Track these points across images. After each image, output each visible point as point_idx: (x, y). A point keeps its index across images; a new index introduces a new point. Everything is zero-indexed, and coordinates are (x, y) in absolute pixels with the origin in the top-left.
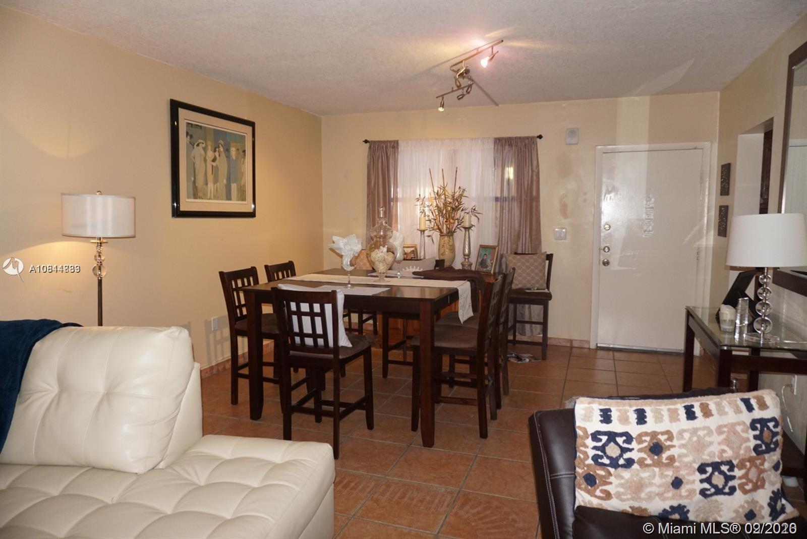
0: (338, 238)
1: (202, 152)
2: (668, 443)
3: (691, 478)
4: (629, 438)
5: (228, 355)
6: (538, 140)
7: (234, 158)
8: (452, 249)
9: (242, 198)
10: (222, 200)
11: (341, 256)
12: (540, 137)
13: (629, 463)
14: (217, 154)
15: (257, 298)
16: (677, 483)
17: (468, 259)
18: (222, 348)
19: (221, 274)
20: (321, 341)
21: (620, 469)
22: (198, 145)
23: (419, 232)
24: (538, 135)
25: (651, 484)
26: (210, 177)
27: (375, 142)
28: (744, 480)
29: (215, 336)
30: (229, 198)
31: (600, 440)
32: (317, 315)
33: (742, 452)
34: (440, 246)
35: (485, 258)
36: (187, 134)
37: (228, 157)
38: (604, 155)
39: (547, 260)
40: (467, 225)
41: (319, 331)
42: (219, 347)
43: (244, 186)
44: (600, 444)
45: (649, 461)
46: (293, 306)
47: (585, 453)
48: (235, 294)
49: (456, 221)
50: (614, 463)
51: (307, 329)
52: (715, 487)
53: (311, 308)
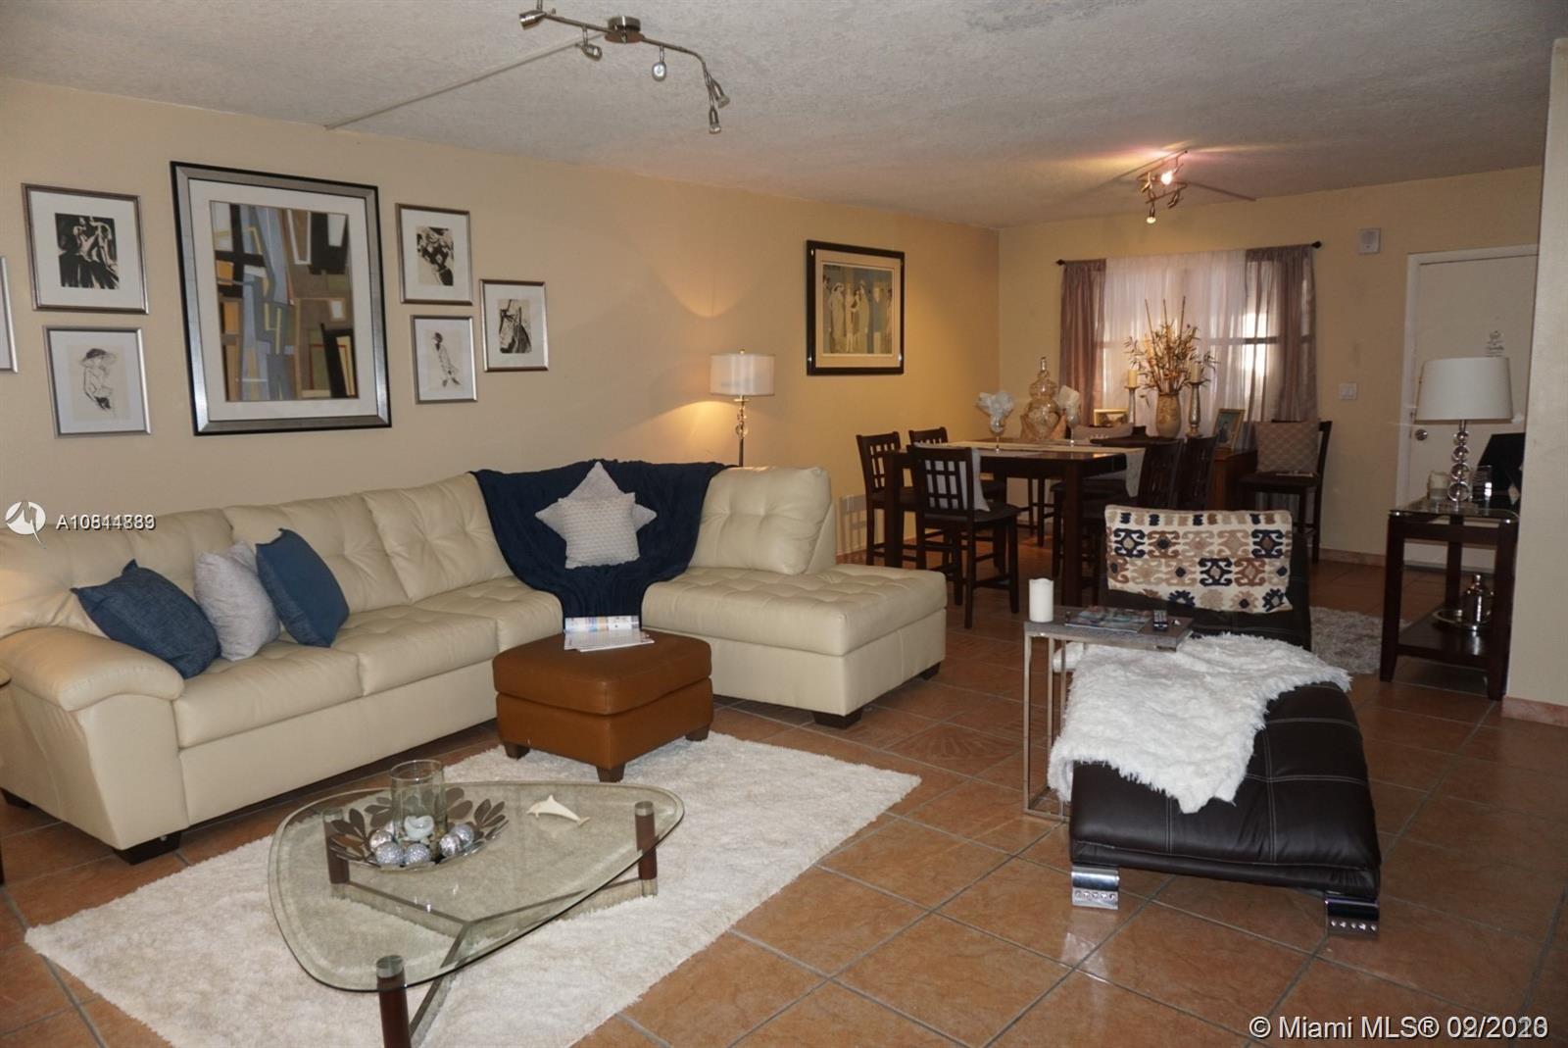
0: (986, 395)
1: (840, 297)
2: (1174, 541)
3: (1193, 569)
4: (1142, 535)
5: (864, 544)
6: (1315, 250)
7: (878, 300)
8: (1177, 413)
9: (887, 349)
10: (863, 352)
11: (989, 415)
12: (1317, 245)
13: (1141, 553)
14: (857, 297)
15: (896, 462)
16: (1181, 572)
17: (1196, 428)
18: (859, 533)
19: (859, 438)
20: (955, 502)
21: (1134, 558)
22: (836, 290)
23: (1127, 390)
24: (1314, 242)
25: (1158, 572)
26: (850, 326)
27: (1072, 263)
28: (1239, 576)
29: (851, 520)
30: (871, 350)
31: (1119, 536)
32: (952, 473)
33: (1240, 553)
34: (1160, 410)
35: (1225, 427)
36: (824, 277)
37: (871, 300)
38: (1423, 267)
39: (1321, 430)
40: (1195, 379)
41: (954, 491)
42: (855, 532)
43: (890, 334)
44: (1119, 539)
45: (1157, 553)
46: (928, 466)
47: (1111, 547)
48: (873, 460)
49: (1183, 374)
50: (1130, 553)
51: (942, 490)
52: (1212, 577)
53: (946, 466)
